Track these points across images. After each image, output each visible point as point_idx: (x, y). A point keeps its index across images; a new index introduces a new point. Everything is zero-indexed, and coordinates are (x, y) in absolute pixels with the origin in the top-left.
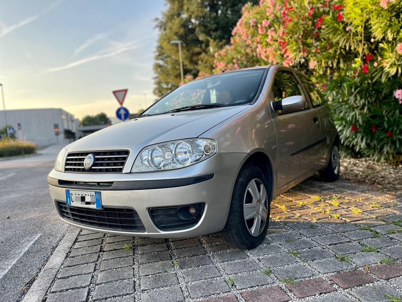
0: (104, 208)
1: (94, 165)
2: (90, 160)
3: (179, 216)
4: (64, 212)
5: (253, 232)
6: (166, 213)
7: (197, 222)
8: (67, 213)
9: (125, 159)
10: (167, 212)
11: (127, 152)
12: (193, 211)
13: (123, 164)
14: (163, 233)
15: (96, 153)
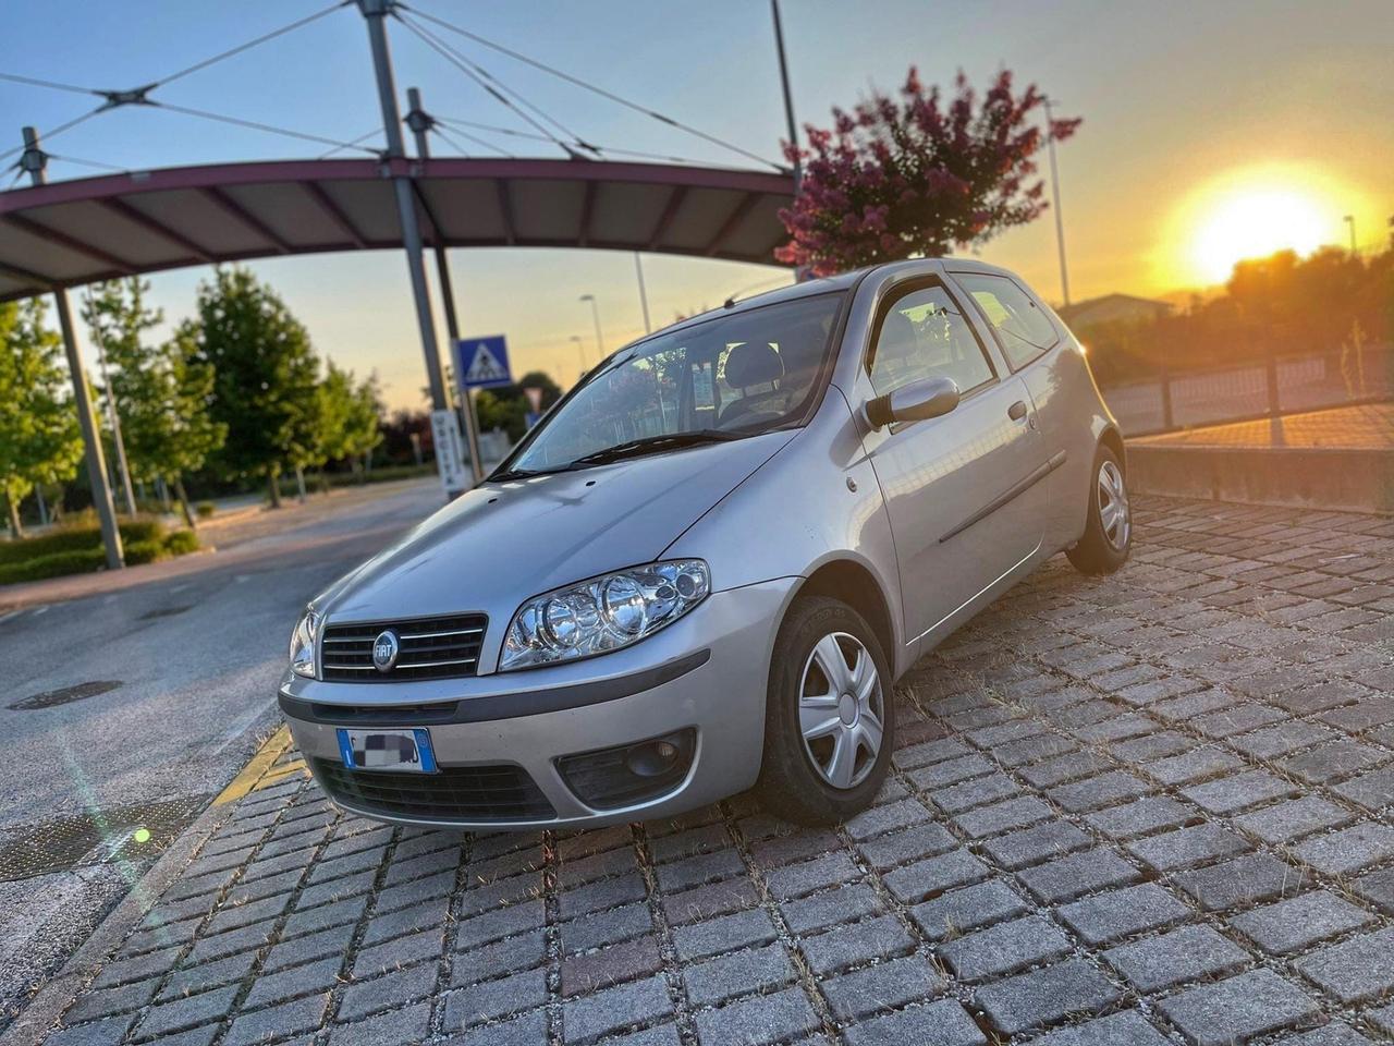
0: (442, 769)
1: (401, 658)
2: (389, 646)
3: (633, 768)
4: (337, 783)
5: (830, 775)
6: (601, 766)
7: (681, 779)
8: (347, 786)
9: (479, 637)
10: (602, 763)
11: (481, 620)
12: (667, 751)
13: (475, 652)
14: (599, 814)
15: (400, 627)
